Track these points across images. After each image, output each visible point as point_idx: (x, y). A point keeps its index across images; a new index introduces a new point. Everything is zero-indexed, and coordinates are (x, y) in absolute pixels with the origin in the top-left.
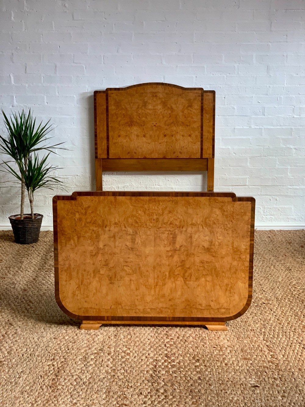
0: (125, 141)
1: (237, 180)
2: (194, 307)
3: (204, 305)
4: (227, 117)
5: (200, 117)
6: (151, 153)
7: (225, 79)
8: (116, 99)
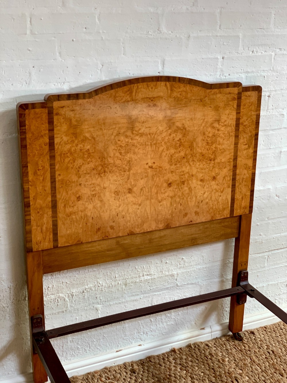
0: (90, 206)
1: (278, 240)
4: (271, 132)
5: (233, 139)
6: (143, 222)
7: (273, 60)
8: (71, 120)
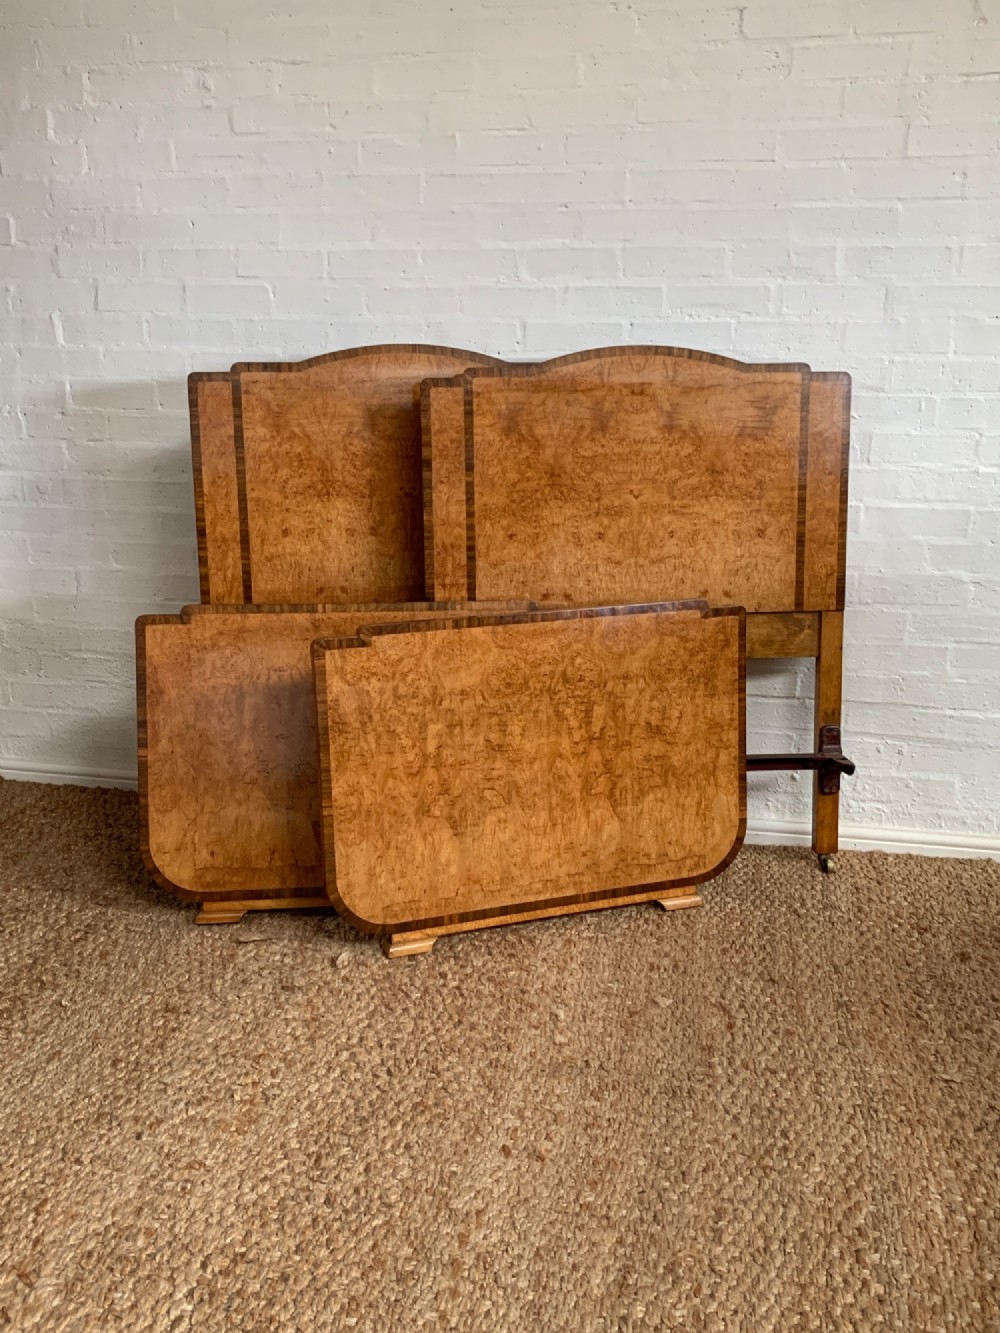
0: (305, 549)
2: (635, 862)
3: (654, 856)
8: (269, 403)
